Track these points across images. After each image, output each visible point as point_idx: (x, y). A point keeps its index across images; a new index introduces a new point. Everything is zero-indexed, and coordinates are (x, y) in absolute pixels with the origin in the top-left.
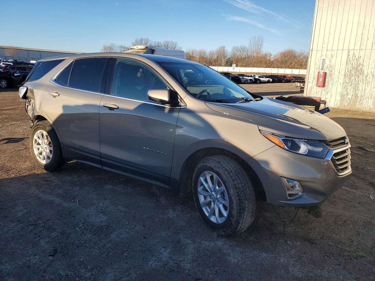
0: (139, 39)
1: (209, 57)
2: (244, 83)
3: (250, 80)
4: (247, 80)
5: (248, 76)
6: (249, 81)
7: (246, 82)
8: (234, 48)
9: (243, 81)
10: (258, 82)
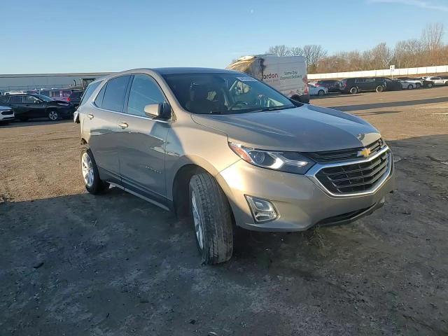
0: (274, 47)
1: (363, 59)
2: (408, 89)
3: (416, 83)
4: (411, 85)
5: (414, 79)
6: (415, 86)
7: (411, 87)
8: (400, 44)
9: (405, 86)
10: (430, 85)
